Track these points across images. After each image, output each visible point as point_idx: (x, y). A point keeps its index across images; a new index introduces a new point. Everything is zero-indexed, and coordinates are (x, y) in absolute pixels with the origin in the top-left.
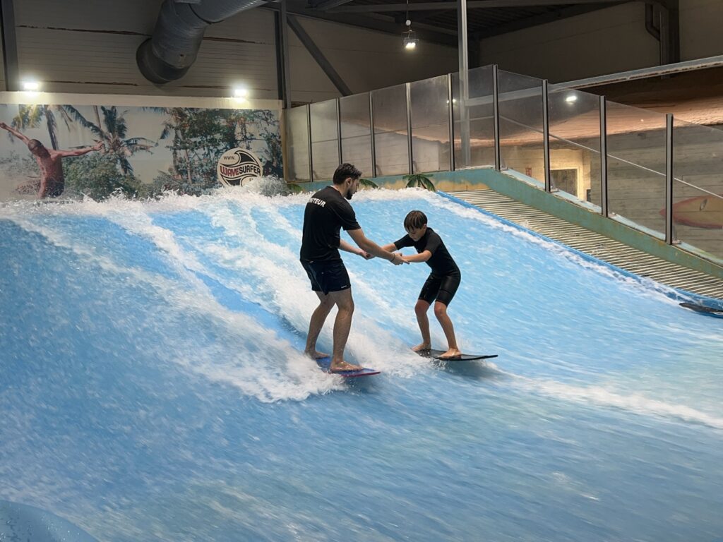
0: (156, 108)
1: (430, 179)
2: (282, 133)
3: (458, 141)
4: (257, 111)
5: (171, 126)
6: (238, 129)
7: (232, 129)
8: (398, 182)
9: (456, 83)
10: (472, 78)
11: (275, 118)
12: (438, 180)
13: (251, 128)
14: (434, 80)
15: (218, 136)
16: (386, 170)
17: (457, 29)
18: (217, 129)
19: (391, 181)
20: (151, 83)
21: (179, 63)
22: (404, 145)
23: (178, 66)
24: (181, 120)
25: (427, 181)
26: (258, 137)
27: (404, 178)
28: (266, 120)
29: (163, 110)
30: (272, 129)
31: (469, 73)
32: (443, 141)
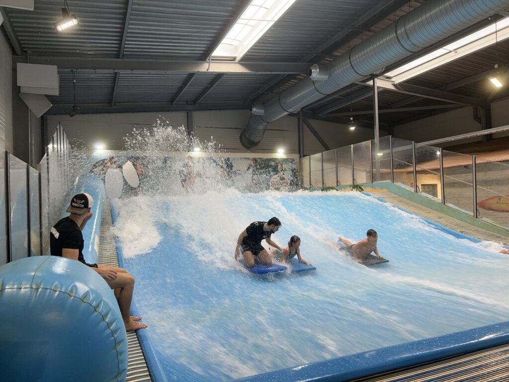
0: (246, 158)
1: (362, 187)
2: (298, 168)
3: (374, 170)
4: (288, 159)
5: (251, 165)
6: (279, 166)
7: (277, 166)
8: (347, 188)
9: (373, 144)
10: (381, 141)
11: (296, 161)
12: (365, 187)
13: (285, 166)
14: (363, 143)
15: (270, 169)
16: (343, 183)
17: (373, 121)
18: (271, 166)
19: (344, 188)
20: (245, 148)
21: (256, 140)
22: (350, 171)
23: (255, 141)
24: (256, 163)
25: (360, 188)
26: (288, 170)
27: (350, 186)
28: (292, 162)
29: (249, 159)
30: (294, 166)
31: (380, 139)
32: (368, 170)
